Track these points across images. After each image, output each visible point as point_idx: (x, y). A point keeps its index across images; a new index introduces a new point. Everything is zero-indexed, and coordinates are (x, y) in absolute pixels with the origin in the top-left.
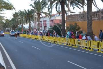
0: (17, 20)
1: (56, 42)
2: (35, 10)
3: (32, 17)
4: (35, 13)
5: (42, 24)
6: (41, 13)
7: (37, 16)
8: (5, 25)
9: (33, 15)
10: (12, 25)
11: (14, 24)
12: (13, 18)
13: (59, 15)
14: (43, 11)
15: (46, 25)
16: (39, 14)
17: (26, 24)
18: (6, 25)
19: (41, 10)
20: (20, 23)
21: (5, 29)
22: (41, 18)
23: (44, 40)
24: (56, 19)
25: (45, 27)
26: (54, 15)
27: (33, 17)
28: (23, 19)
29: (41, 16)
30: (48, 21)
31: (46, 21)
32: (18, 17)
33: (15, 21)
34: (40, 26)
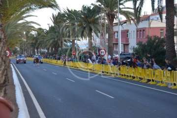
0: (63, 30)
1: (153, 81)
2: (102, 6)
4: (103, 14)
5: (117, 40)
6: (117, 12)
7: (107, 21)
8: (37, 41)
9: (98, 19)
10: (51, 41)
11: (56, 40)
12: (53, 25)
13: (158, 16)
14: (120, 9)
15: (128, 40)
16: (111, 17)
19: (117, 6)
20: (69, 36)
22: (117, 24)
23: (124, 77)
24: (152, 26)
25: (126, 45)
26: (147, 18)
27: (98, 24)
28: (74, 28)
29: (115, 21)
30: (133, 32)
31: (127, 31)
32: (64, 24)
33: (57, 34)
34: (114, 44)
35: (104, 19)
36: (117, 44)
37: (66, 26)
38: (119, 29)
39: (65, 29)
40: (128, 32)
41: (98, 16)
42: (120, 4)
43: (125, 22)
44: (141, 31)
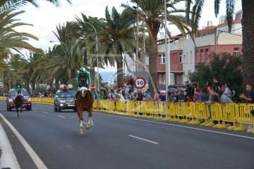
0: (75, 50)
2: (140, 8)
3: (128, 35)
4: (140, 23)
6: (163, 18)
7: (147, 34)
8: (32, 71)
9: (132, 29)
10: (56, 69)
11: (64, 67)
12: (59, 43)
14: (168, 12)
16: (154, 26)
17: (105, 66)
18: (35, 70)
19: (163, 9)
20: (86, 60)
21: (30, 86)
25: (178, 75)
27: (132, 38)
28: (94, 47)
30: (189, 53)
31: (181, 52)
32: (77, 41)
33: (65, 57)
34: (159, 73)
35: (142, 30)
36: (164, 73)
37: (80, 43)
38: (166, 49)
39: (78, 48)
40: (181, 54)
41: (132, 26)
42: (168, 6)
43: (177, 38)
44: (202, 51)
